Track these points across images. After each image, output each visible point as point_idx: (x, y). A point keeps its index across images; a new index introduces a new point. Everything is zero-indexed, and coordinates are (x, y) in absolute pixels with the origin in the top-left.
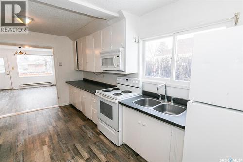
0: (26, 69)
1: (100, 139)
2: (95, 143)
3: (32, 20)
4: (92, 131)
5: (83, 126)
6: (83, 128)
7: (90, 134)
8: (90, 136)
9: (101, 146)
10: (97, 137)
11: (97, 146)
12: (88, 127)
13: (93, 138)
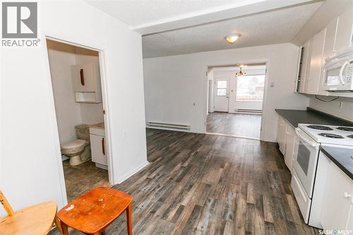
0: (253, 93)
1: (285, 198)
2: (273, 197)
3: (240, 36)
4: (281, 183)
5: (274, 173)
6: (272, 175)
7: (275, 185)
8: (273, 187)
9: (279, 205)
10: (282, 194)
11: (273, 202)
12: (279, 176)
13: (275, 191)
